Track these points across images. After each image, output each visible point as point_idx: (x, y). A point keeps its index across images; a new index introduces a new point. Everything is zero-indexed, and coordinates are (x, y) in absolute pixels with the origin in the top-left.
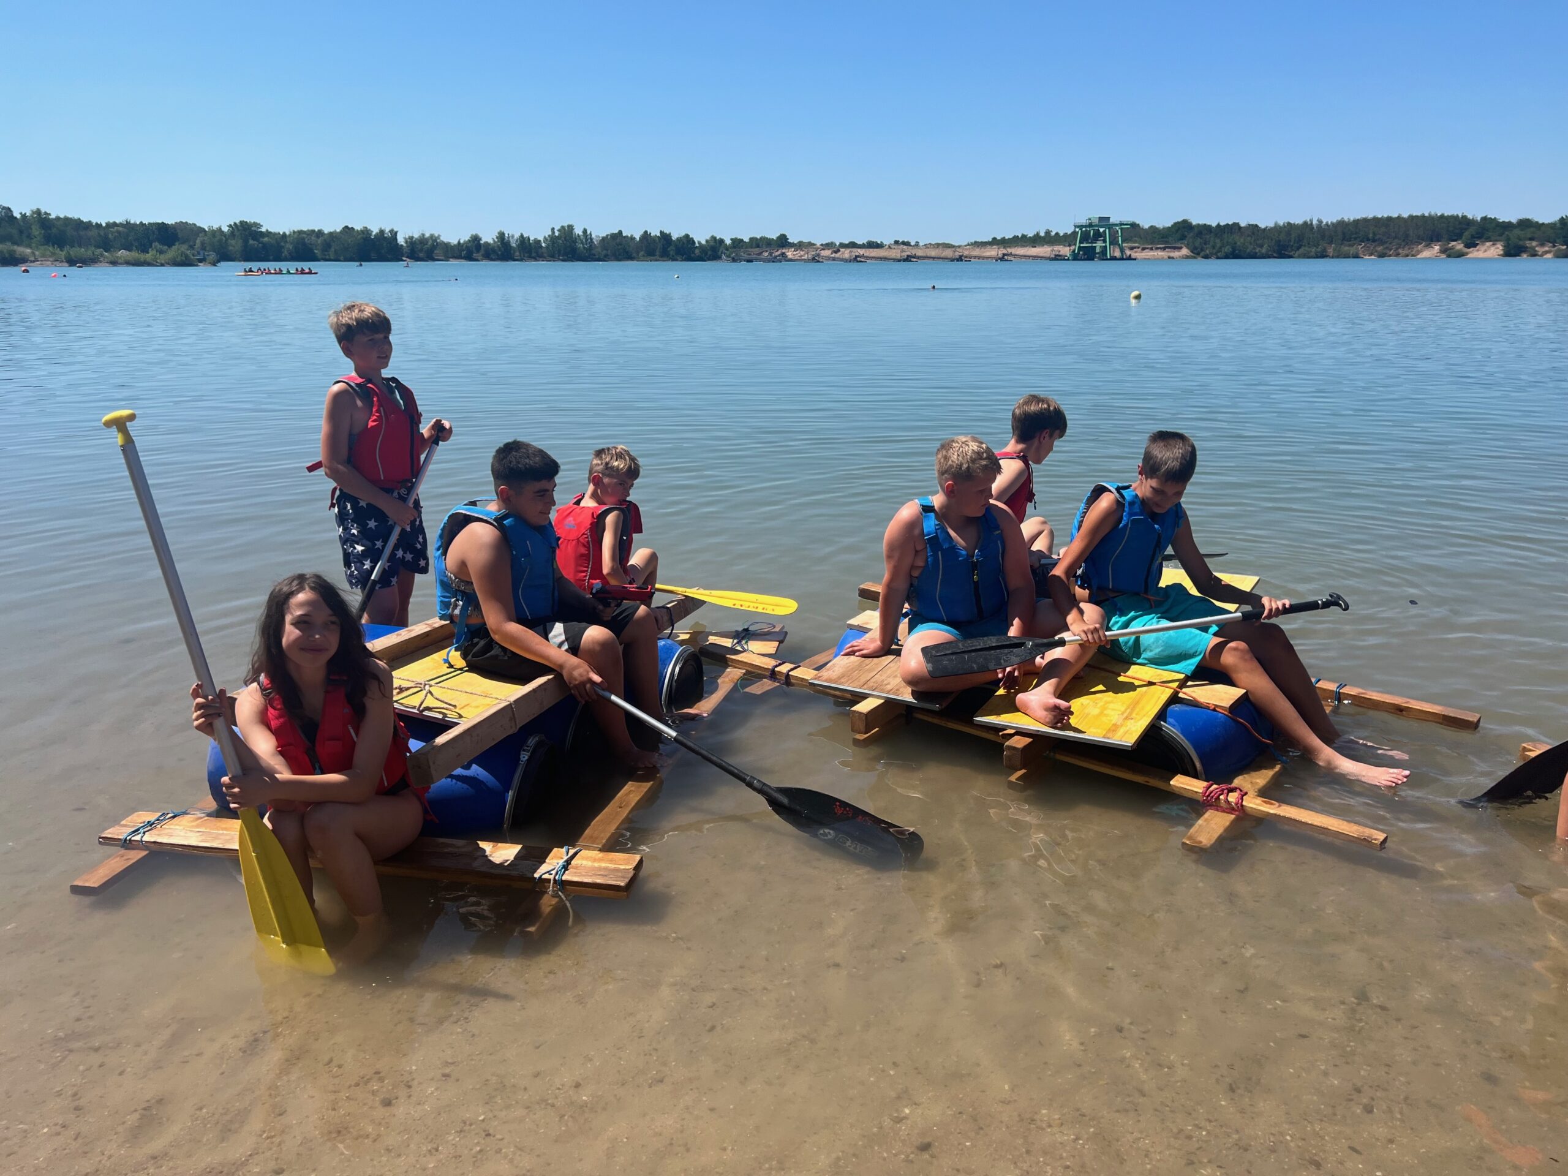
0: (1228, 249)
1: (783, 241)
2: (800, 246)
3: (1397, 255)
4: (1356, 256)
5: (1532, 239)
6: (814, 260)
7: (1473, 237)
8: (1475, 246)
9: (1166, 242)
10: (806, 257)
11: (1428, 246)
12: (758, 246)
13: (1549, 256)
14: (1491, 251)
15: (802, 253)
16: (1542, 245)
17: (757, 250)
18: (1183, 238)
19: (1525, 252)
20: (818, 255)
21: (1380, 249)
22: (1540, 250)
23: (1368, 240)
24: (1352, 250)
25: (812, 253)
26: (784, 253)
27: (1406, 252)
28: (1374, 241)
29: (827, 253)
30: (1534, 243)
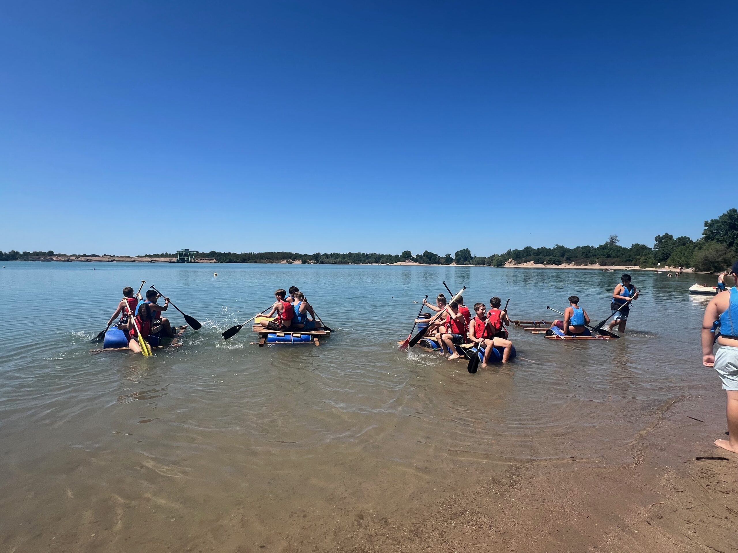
0: (228, 260)
1: (51, 253)
2: (59, 255)
3: (276, 263)
4: (265, 263)
6: (67, 261)
7: (294, 258)
8: (295, 261)
9: (208, 258)
10: (63, 259)
11: (283, 260)
12: (38, 255)
13: (312, 263)
14: (298, 262)
15: (61, 258)
16: (310, 261)
17: (38, 257)
18: (213, 256)
19: (307, 262)
20: (70, 259)
21: (271, 261)
22: (310, 262)
23: (268, 258)
24: (264, 261)
25: (66, 258)
26: (52, 258)
27: (278, 262)
28: (269, 259)
29: (74, 258)
30: (309, 260)
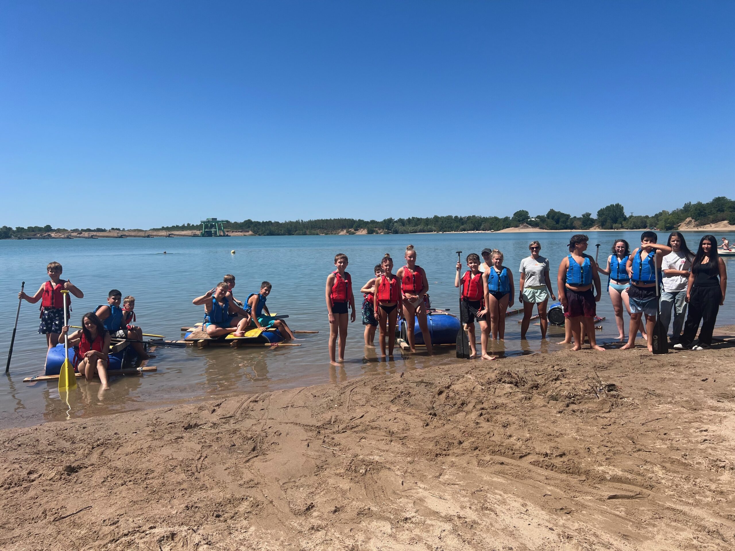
0: (268, 232)
1: (48, 228)
2: (58, 231)
3: (332, 234)
5: (376, 228)
6: (68, 237)
7: (357, 227)
8: (358, 230)
9: (242, 229)
10: (63, 236)
11: (342, 230)
12: (33, 231)
13: (382, 233)
14: (363, 232)
15: (60, 234)
16: (380, 230)
17: (33, 233)
18: (249, 227)
19: (374, 232)
20: (70, 235)
21: (325, 231)
24: (316, 232)
25: (66, 235)
26: (49, 235)
27: (335, 233)
28: (323, 228)
29: (75, 234)
